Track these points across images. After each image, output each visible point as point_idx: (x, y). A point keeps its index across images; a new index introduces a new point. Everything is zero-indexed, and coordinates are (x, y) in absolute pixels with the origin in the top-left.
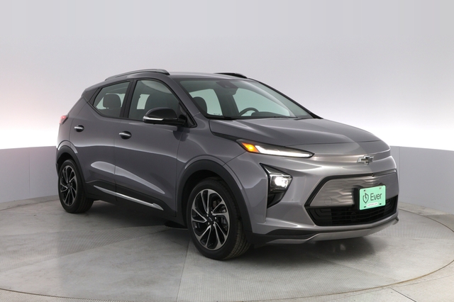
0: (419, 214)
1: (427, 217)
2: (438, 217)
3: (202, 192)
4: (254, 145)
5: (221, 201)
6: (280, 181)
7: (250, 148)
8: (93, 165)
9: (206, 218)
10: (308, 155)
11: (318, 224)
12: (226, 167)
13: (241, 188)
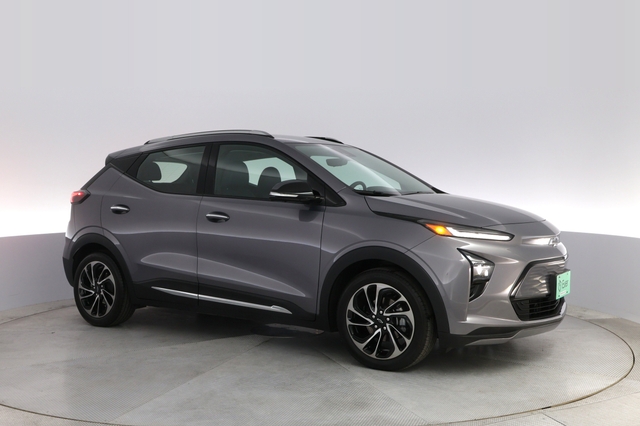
0: (579, 318)
1: (591, 322)
2: (603, 321)
3: (365, 288)
4: (445, 226)
5: (400, 296)
6: (481, 270)
7: (440, 230)
8: (144, 261)
9: (372, 319)
10: (507, 238)
11: (522, 318)
12: (409, 254)
13: (437, 283)
